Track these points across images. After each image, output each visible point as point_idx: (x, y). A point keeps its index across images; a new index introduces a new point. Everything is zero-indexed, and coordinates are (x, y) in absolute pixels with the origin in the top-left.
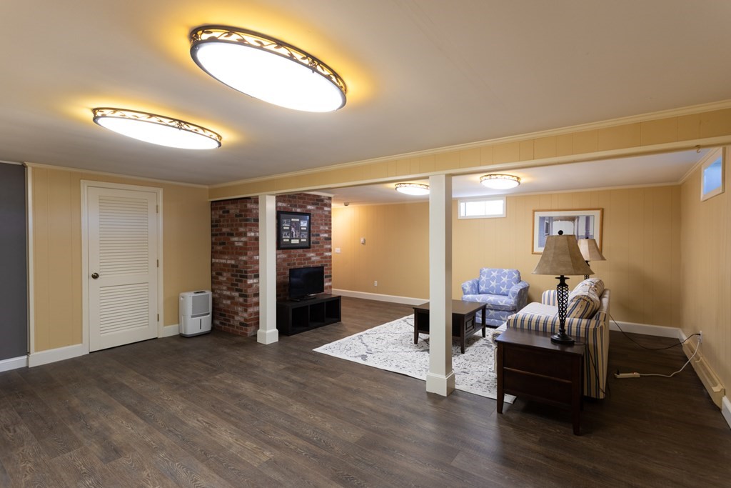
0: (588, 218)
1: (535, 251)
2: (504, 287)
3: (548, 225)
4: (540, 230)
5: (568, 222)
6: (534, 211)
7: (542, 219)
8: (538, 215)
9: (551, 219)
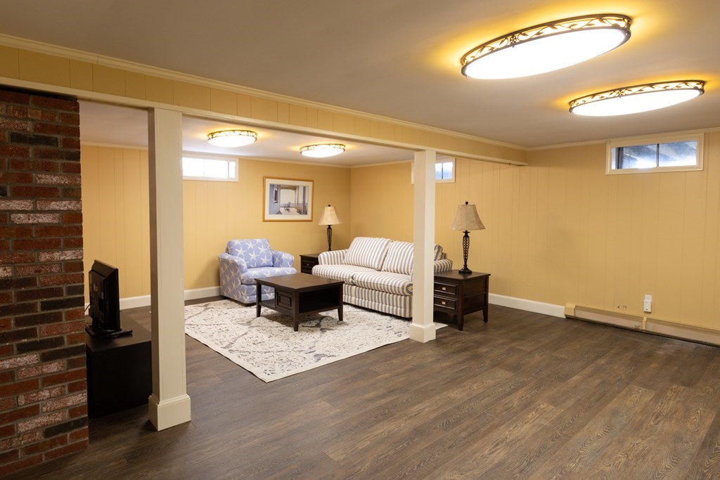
0: (304, 188)
1: (266, 219)
2: (264, 258)
3: (276, 192)
4: (270, 197)
5: (291, 190)
6: (265, 178)
7: (272, 186)
8: (269, 182)
9: (279, 187)
